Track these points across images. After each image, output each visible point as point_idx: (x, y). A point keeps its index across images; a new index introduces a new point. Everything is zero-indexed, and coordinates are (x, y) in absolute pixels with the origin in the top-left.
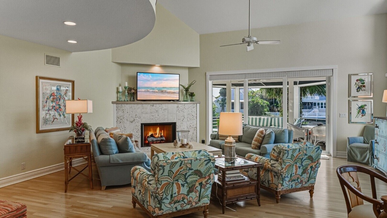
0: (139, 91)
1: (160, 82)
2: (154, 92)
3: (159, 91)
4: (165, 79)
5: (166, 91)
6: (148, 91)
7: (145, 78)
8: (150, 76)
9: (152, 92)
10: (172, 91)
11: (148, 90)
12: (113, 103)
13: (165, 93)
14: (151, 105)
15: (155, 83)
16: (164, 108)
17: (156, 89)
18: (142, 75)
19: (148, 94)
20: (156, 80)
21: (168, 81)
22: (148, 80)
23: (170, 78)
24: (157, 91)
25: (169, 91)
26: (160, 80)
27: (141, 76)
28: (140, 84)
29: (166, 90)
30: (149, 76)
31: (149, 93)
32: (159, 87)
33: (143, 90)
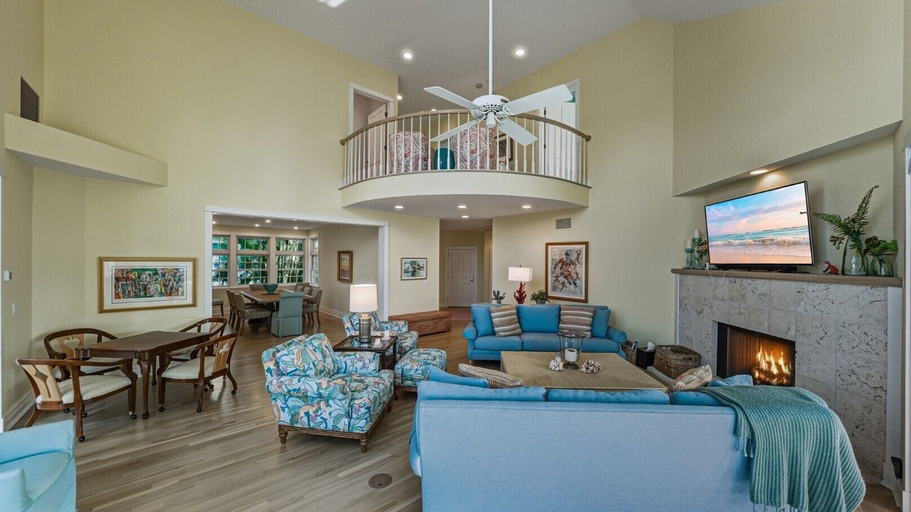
0: (713, 246)
1: (757, 216)
2: (744, 245)
3: (755, 241)
4: (767, 207)
5: (773, 240)
6: (730, 244)
7: (720, 215)
8: (731, 208)
9: (740, 245)
10: (789, 238)
11: (729, 240)
12: (674, 271)
13: (772, 244)
14: (732, 279)
15: (744, 221)
16: (761, 290)
17: (747, 237)
18: (713, 210)
19: (730, 250)
20: (745, 215)
21: (774, 213)
22: (728, 219)
23: (780, 204)
24: (751, 241)
25: (780, 238)
26: (754, 212)
27: (713, 212)
28: (713, 229)
29: (774, 237)
30: (728, 209)
31: (732, 248)
32: (756, 230)
33: (719, 242)
